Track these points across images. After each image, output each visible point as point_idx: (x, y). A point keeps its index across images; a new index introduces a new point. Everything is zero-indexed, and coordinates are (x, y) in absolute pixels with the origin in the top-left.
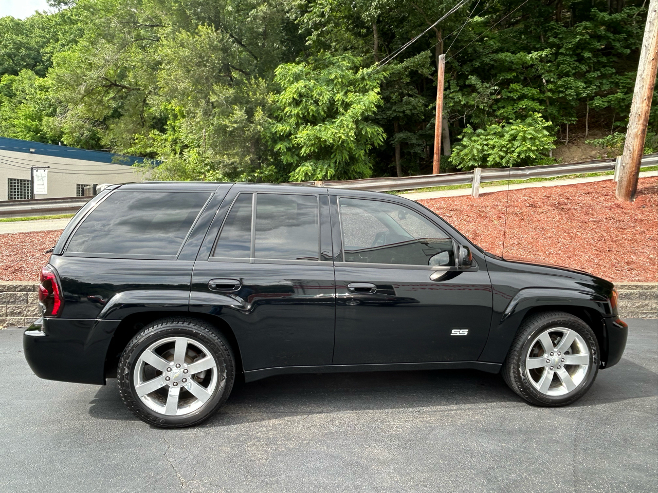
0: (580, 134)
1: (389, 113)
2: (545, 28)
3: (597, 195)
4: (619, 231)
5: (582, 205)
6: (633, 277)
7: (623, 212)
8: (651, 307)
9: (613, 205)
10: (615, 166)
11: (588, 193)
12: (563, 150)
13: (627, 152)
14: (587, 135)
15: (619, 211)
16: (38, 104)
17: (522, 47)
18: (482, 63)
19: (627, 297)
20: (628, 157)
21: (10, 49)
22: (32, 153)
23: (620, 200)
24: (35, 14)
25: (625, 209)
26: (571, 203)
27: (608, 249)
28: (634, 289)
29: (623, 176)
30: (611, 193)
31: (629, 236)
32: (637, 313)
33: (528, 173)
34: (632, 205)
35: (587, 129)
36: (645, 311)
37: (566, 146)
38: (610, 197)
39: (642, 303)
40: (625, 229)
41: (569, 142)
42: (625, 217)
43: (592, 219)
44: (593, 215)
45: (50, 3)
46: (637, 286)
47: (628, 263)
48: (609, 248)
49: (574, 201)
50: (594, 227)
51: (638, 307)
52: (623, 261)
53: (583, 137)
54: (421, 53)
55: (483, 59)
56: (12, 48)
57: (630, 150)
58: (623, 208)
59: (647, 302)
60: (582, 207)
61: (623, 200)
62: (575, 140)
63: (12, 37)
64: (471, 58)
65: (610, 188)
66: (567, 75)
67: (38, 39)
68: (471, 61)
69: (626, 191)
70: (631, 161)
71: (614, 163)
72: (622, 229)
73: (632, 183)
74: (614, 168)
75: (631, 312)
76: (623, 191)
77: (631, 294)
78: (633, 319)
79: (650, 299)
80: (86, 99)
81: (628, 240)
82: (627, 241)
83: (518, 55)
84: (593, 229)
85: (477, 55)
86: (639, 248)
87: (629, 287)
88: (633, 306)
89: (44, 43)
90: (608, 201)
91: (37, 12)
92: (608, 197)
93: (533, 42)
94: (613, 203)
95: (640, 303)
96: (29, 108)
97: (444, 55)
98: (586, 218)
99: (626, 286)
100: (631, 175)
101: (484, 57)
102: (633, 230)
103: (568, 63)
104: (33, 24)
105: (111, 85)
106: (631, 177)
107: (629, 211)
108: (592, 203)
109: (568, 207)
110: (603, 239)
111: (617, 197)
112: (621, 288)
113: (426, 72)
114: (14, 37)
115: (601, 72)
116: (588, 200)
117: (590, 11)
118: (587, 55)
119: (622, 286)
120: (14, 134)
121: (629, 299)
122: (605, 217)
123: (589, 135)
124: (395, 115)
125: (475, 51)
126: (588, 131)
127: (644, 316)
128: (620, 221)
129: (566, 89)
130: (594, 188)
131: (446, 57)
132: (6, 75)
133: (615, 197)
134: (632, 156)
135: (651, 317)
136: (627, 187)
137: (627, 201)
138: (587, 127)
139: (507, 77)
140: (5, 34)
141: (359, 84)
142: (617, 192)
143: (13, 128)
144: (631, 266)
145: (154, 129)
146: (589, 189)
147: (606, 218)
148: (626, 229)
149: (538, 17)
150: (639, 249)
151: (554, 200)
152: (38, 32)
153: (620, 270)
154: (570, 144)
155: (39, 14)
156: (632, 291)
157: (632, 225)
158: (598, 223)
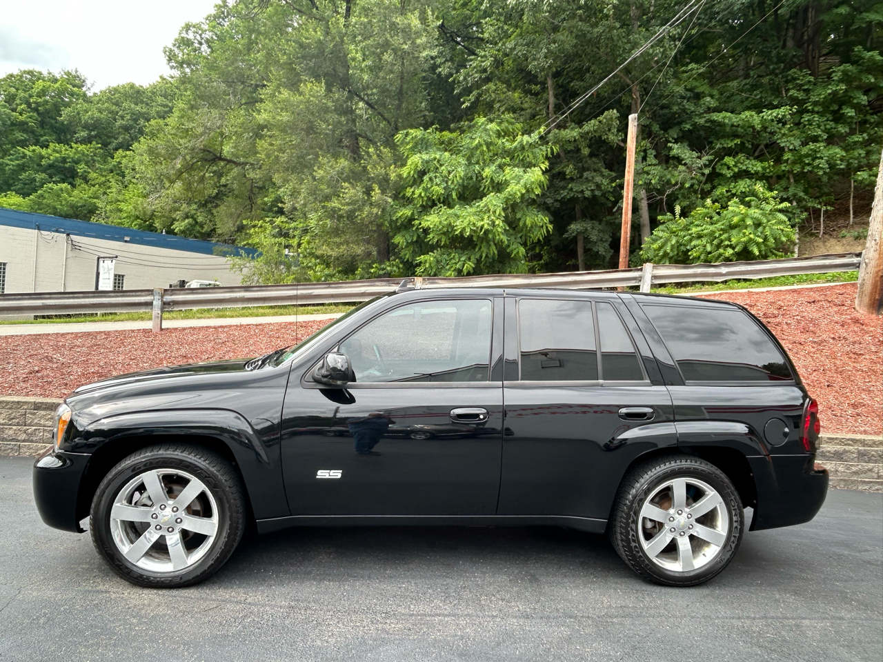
0: (841, 222)
1: (564, 193)
2: (787, 77)
3: (825, 304)
4: (850, 358)
5: (799, 318)
6: (856, 427)
7: (863, 329)
8: (878, 473)
9: (849, 319)
10: (860, 263)
11: (814, 302)
12: (815, 244)
13: (871, 242)
14: (851, 223)
15: (856, 329)
16: (149, 185)
17: (752, 105)
18: (694, 125)
19: (838, 456)
20: (872, 250)
21: (128, 120)
22: (126, 241)
23: (862, 312)
24: (160, 80)
25: (867, 325)
26: (783, 315)
27: (826, 384)
28: (849, 445)
29: (866, 278)
30: (849, 302)
31: (864, 364)
32: (853, 482)
33: (724, 272)
34: (879, 319)
35: (852, 216)
36: (867, 480)
37: (820, 239)
38: (846, 308)
39: (862, 466)
40: (860, 354)
41: (824, 233)
42: (864, 337)
43: (811, 339)
44: (814, 333)
45: (171, 64)
46: (854, 440)
47: (854, 406)
48: (828, 381)
49: (788, 313)
50: (812, 350)
51: (856, 473)
52: (848, 402)
53: (846, 227)
54: (605, 114)
55: (696, 120)
56: (130, 119)
57: (875, 240)
58: (863, 325)
59: (871, 465)
60: (799, 322)
61: (865, 313)
62: (834, 230)
63: (130, 106)
64: (679, 120)
65: (850, 295)
66: (815, 139)
67: (159, 109)
68: (680, 123)
69: (870, 300)
70: (877, 256)
71: (859, 259)
72: (857, 354)
73: (878, 288)
74: (859, 267)
75: (844, 480)
76: (866, 300)
77: (845, 451)
78: (847, 490)
79: (876, 462)
80: (185, 175)
81: (862, 371)
82: (860, 372)
83: (743, 116)
84: (809, 353)
85: (685, 115)
86: (878, 383)
87: (841, 441)
88: (848, 471)
89: (166, 112)
90: (842, 314)
91: (161, 77)
92: (843, 308)
93: (770, 97)
94: (849, 317)
95: (860, 467)
96: (138, 189)
97: (636, 115)
98: (802, 338)
99: (836, 439)
100: (877, 276)
101: (697, 117)
102: (873, 357)
103: (817, 124)
104: (155, 90)
105: (214, 159)
106: (878, 279)
107: (872, 329)
108: (816, 315)
109: (778, 320)
110: (822, 368)
111: (857, 308)
112: (827, 442)
113: (613, 138)
114: (133, 106)
115: (869, 135)
116: (811, 312)
117: (853, 51)
118: (850, 112)
119: (829, 438)
120: (119, 221)
121: (841, 459)
122: (833, 336)
123: (856, 224)
124: (572, 195)
125: (684, 110)
126: (854, 218)
127: (866, 487)
128: (854, 343)
129: (814, 160)
130: (826, 295)
131: (639, 118)
132: (120, 151)
133: (854, 308)
134: (878, 248)
135: (877, 490)
136: (871, 293)
137: (872, 314)
138: (851, 212)
139: (725, 145)
140: (123, 103)
141: (518, 155)
142: (857, 301)
143: (119, 214)
144: (859, 410)
145: (281, 215)
146: (816, 296)
147: (833, 338)
148: (863, 355)
149: (776, 63)
150: (877, 386)
151: (759, 310)
152: (160, 100)
153: (839, 414)
154: (826, 236)
155: (165, 79)
156: (847, 448)
157: (873, 349)
158: (820, 345)
